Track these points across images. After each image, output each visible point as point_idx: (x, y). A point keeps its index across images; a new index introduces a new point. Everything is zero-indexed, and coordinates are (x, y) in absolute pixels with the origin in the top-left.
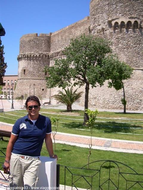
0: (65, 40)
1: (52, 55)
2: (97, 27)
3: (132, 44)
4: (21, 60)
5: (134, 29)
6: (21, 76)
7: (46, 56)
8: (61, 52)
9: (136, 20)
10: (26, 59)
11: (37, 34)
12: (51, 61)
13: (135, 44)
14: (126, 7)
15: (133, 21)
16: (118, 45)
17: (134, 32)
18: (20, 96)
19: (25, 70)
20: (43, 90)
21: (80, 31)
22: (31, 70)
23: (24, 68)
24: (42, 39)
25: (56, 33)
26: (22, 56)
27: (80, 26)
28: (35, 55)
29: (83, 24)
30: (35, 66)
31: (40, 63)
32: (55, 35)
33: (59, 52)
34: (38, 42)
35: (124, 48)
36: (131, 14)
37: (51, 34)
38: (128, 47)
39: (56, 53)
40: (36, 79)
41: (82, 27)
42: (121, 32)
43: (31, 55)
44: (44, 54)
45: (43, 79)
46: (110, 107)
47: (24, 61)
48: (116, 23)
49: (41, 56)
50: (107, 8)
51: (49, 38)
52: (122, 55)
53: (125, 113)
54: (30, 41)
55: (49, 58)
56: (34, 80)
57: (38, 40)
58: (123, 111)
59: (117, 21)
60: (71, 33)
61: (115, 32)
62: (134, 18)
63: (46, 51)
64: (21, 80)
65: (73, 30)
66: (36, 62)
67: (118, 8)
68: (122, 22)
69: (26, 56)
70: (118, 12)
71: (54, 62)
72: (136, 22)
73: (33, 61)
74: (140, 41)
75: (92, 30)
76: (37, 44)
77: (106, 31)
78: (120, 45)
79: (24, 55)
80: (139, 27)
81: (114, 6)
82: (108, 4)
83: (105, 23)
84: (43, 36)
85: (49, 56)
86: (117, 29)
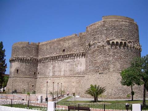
0: (54, 49)
1: (41, 59)
2: (97, 44)
3: (123, 57)
4: (15, 62)
5: (124, 47)
6: (14, 75)
7: (35, 60)
8: (50, 58)
9: (125, 41)
10: (19, 61)
11: (29, 42)
12: (39, 64)
13: (125, 56)
14: (119, 32)
15: (123, 42)
16: (114, 56)
17: (124, 49)
18: (14, 91)
19: (18, 70)
20: (33, 86)
21: (69, 43)
22: (24, 70)
23: (17, 68)
24: (33, 46)
25: (44, 43)
26: (15, 59)
27: (68, 40)
28: (27, 59)
29: (71, 39)
30: (27, 67)
31: (31, 65)
32: (43, 44)
33: (48, 58)
34: (29, 49)
35: (119, 59)
36: (121, 38)
37: (39, 43)
38: (121, 58)
39: (44, 58)
40: (28, 77)
41: (70, 41)
42: (116, 48)
43: (24, 59)
44: (34, 58)
45: (33, 78)
46: (113, 98)
47: (17, 63)
48: (113, 42)
49: (32, 59)
50: (105, 32)
51: (38, 46)
52: (117, 63)
53: (132, 100)
54: (23, 48)
55: (37, 62)
56: (26, 79)
57: (30, 47)
58: (131, 99)
59: (113, 41)
60: (59, 44)
61: (112, 48)
62: (124, 40)
63: (35, 56)
64: (14, 78)
65: (61, 43)
66: (28, 64)
67: (113, 32)
68: (117, 42)
69: (19, 59)
70: (114, 35)
71: (42, 65)
72: (125, 43)
73: (26, 63)
74: (128, 55)
75: (92, 45)
76: (29, 50)
77: (105, 47)
78: (116, 57)
79: (17, 58)
80: (127, 46)
81: (111, 31)
82: (106, 30)
83: (104, 42)
84: (33, 44)
85: (37, 60)
86: (113, 46)
